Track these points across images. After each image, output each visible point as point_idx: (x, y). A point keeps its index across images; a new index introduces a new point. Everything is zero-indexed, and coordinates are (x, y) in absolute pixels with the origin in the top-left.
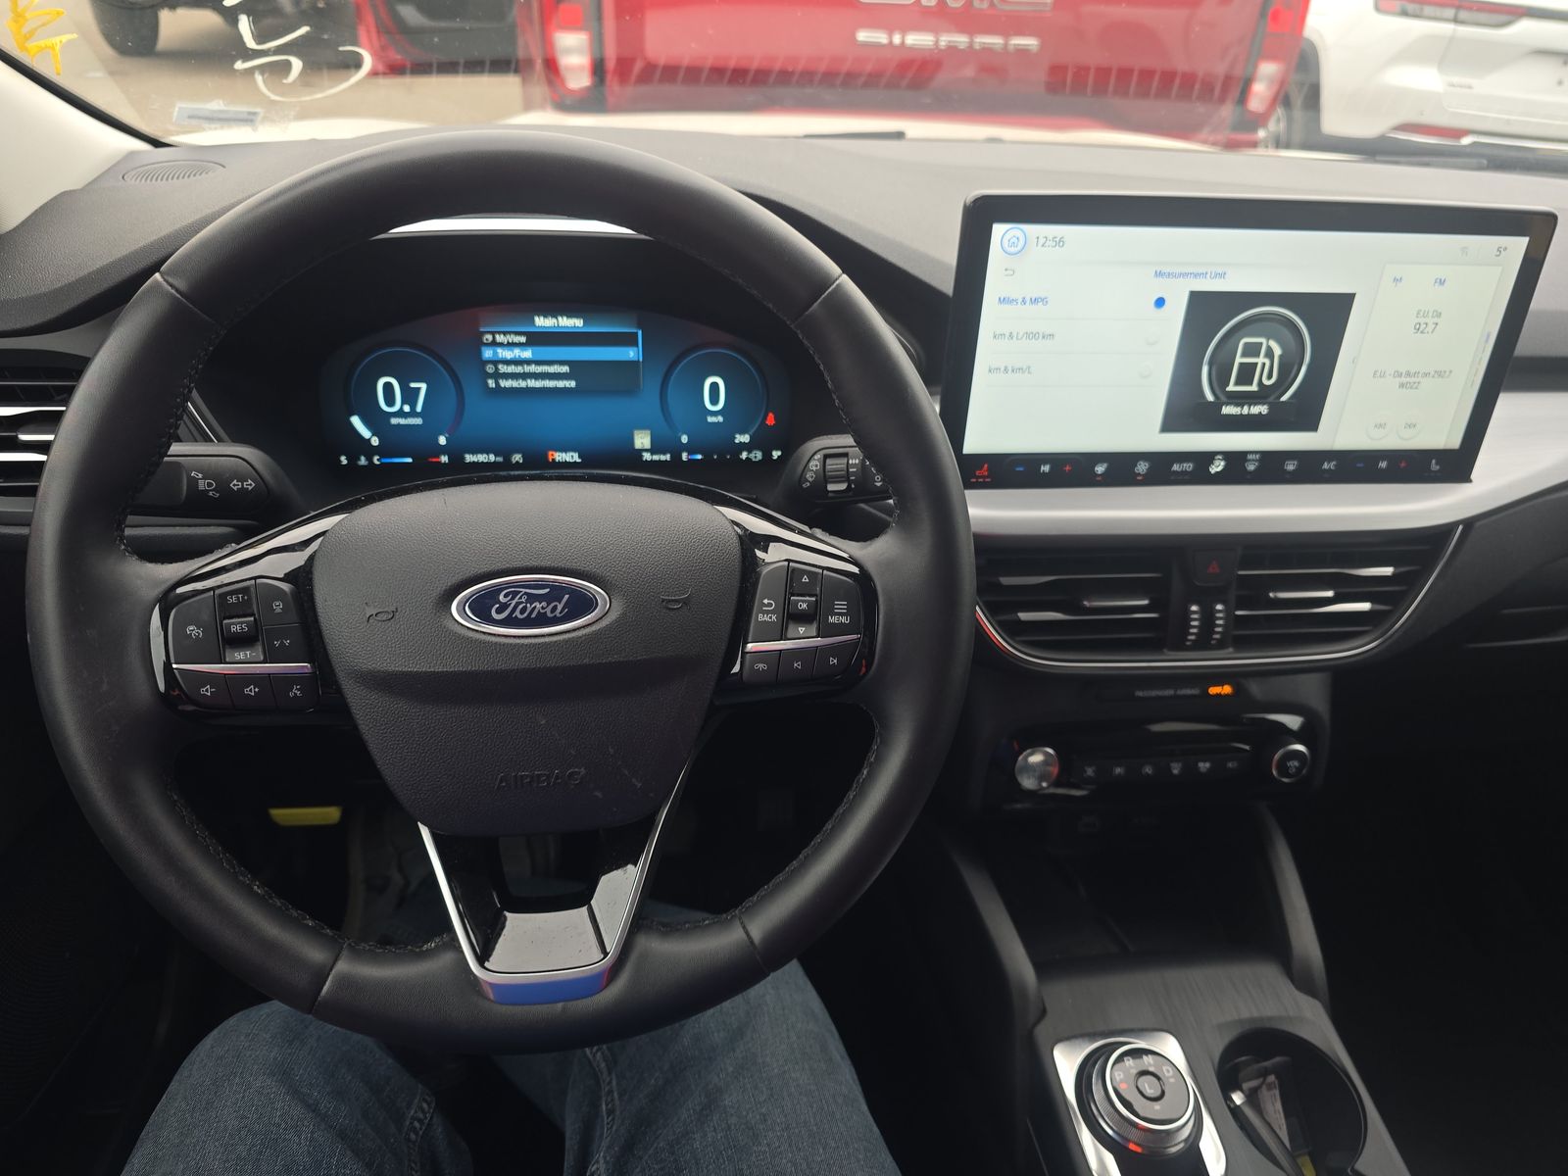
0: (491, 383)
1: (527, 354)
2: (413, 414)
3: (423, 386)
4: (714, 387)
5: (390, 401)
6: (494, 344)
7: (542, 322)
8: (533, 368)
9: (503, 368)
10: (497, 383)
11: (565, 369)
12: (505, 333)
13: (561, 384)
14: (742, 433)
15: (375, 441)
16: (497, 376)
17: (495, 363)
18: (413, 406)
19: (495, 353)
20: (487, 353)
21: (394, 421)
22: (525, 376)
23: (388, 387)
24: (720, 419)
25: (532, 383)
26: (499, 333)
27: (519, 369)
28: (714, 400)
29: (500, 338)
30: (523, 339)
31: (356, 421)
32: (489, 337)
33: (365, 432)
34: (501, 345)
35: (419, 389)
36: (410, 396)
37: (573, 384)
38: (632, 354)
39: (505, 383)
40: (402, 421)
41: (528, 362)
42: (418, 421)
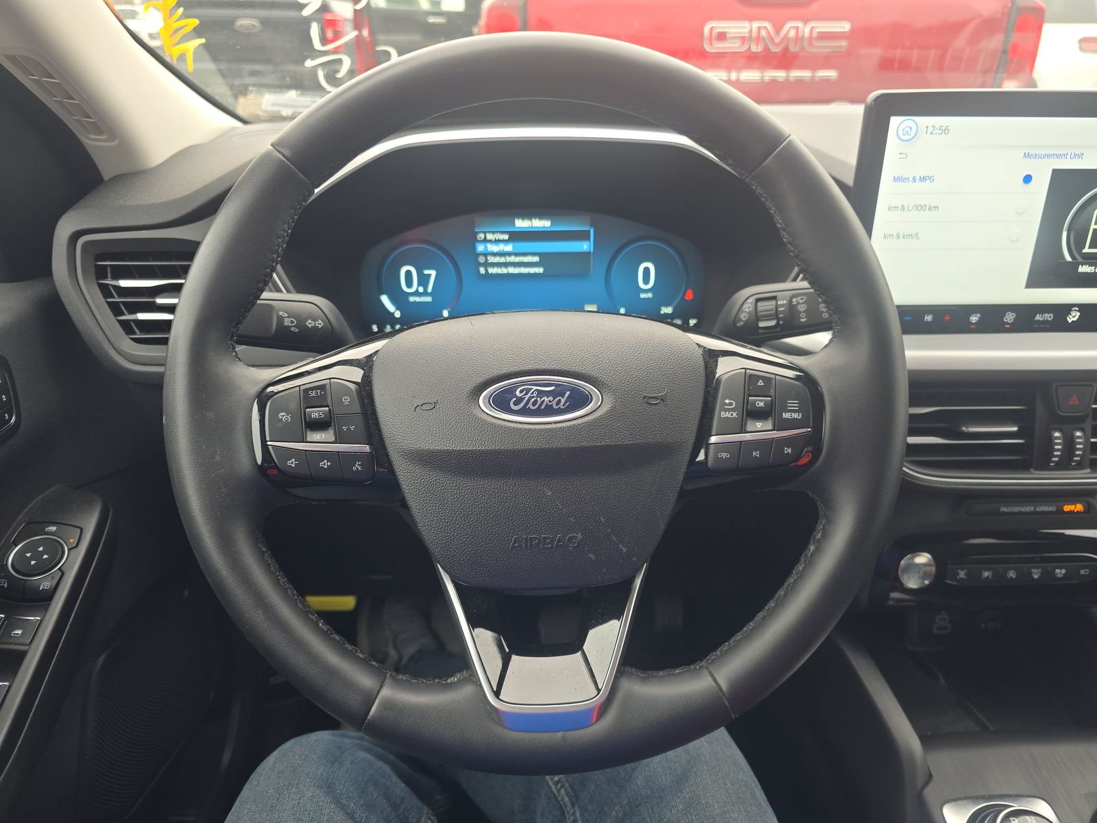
0: (482, 270)
1: (509, 248)
2: (425, 293)
3: (433, 273)
4: (647, 270)
5: (409, 284)
6: (485, 240)
7: (521, 224)
8: (513, 259)
9: (491, 259)
10: (486, 270)
11: (536, 259)
12: (493, 232)
13: (532, 270)
14: (667, 305)
15: (398, 314)
16: (487, 265)
17: (485, 255)
18: (426, 288)
19: (486, 247)
20: (480, 248)
21: (412, 299)
22: (506, 265)
23: (408, 273)
24: (650, 295)
25: (512, 270)
26: (489, 232)
27: (502, 260)
28: (646, 281)
29: (490, 236)
30: (506, 237)
31: (385, 299)
32: (482, 236)
33: (391, 307)
34: (490, 241)
35: (430, 275)
36: (423, 280)
37: (540, 270)
38: (585, 246)
39: (492, 270)
40: (417, 299)
41: (509, 254)
42: (429, 299)
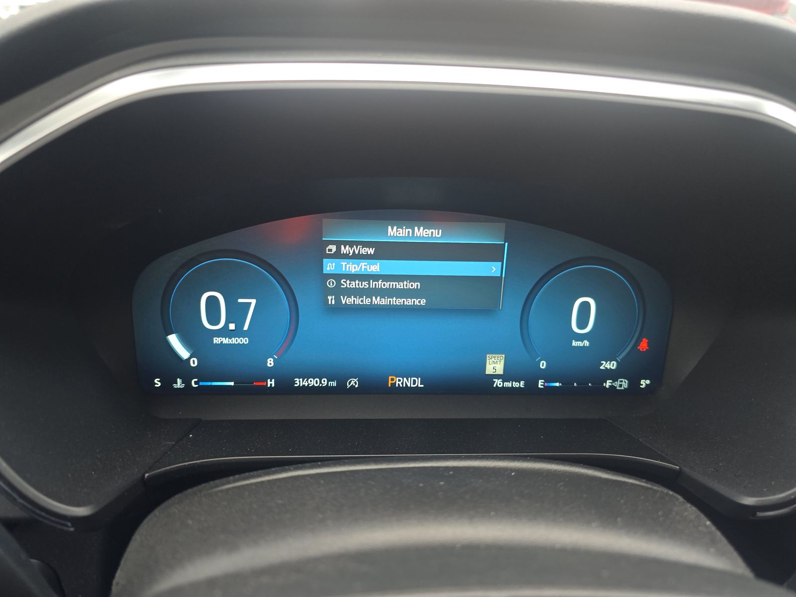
0: (331, 300)
1: (375, 267)
2: (238, 333)
3: (253, 302)
4: (585, 307)
5: (214, 317)
6: (338, 255)
7: (396, 233)
8: (380, 284)
9: (346, 284)
10: (338, 300)
11: (416, 285)
12: (351, 244)
13: (409, 302)
14: (610, 360)
15: (194, 363)
16: (339, 291)
17: (338, 277)
18: (239, 326)
19: (339, 266)
20: (329, 266)
21: (217, 340)
22: (370, 293)
23: (212, 301)
24: (587, 343)
25: (377, 301)
26: (345, 243)
27: (364, 285)
28: (582, 324)
29: (344, 250)
30: (371, 251)
31: (174, 340)
32: (334, 248)
33: (183, 353)
34: (346, 256)
35: (250, 303)
36: (237, 313)
37: (423, 302)
38: (493, 269)
39: (345, 300)
40: (226, 341)
41: (376, 277)
42: (245, 341)
